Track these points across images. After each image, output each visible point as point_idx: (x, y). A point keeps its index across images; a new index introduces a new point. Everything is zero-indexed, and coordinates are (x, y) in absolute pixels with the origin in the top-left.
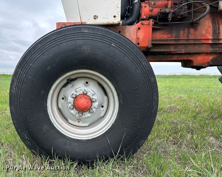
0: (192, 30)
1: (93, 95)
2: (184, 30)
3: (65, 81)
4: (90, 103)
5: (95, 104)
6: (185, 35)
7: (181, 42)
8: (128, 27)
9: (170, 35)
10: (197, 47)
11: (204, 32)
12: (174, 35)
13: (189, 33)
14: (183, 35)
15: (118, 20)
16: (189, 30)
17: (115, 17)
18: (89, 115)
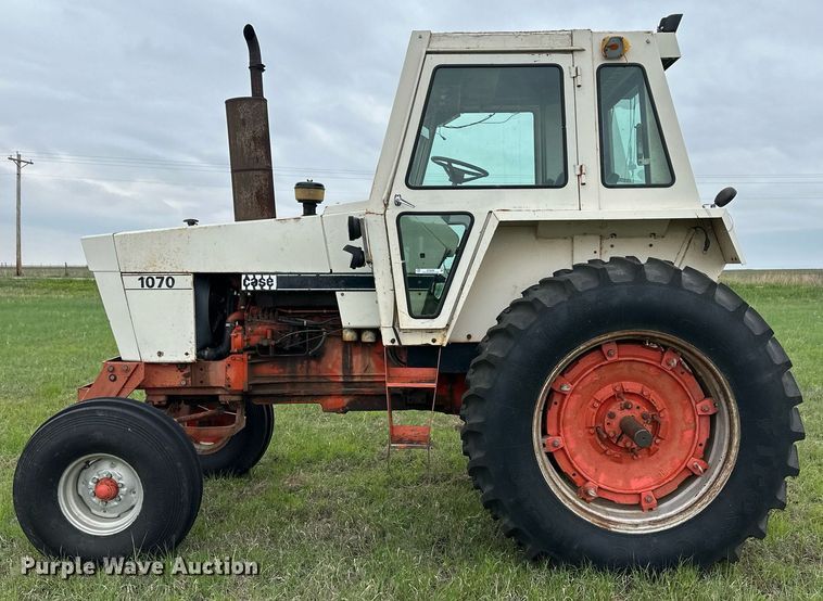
0: (313, 363)
1: (120, 479)
2: (302, 363)
3: (83, 464)
4: (113, 489)
5: (124, 490)
6: (304, 370)
7: (299, 380)
8: (213, 363)
9: (281, 370)
10: (323, 385)
11: (330, 366)
12: (288, 369)
13: (308, 367)
14: (300, 369)
15: (192, 358)
16: (309, 362)
17: (187, 354)
18: (116, 503)
